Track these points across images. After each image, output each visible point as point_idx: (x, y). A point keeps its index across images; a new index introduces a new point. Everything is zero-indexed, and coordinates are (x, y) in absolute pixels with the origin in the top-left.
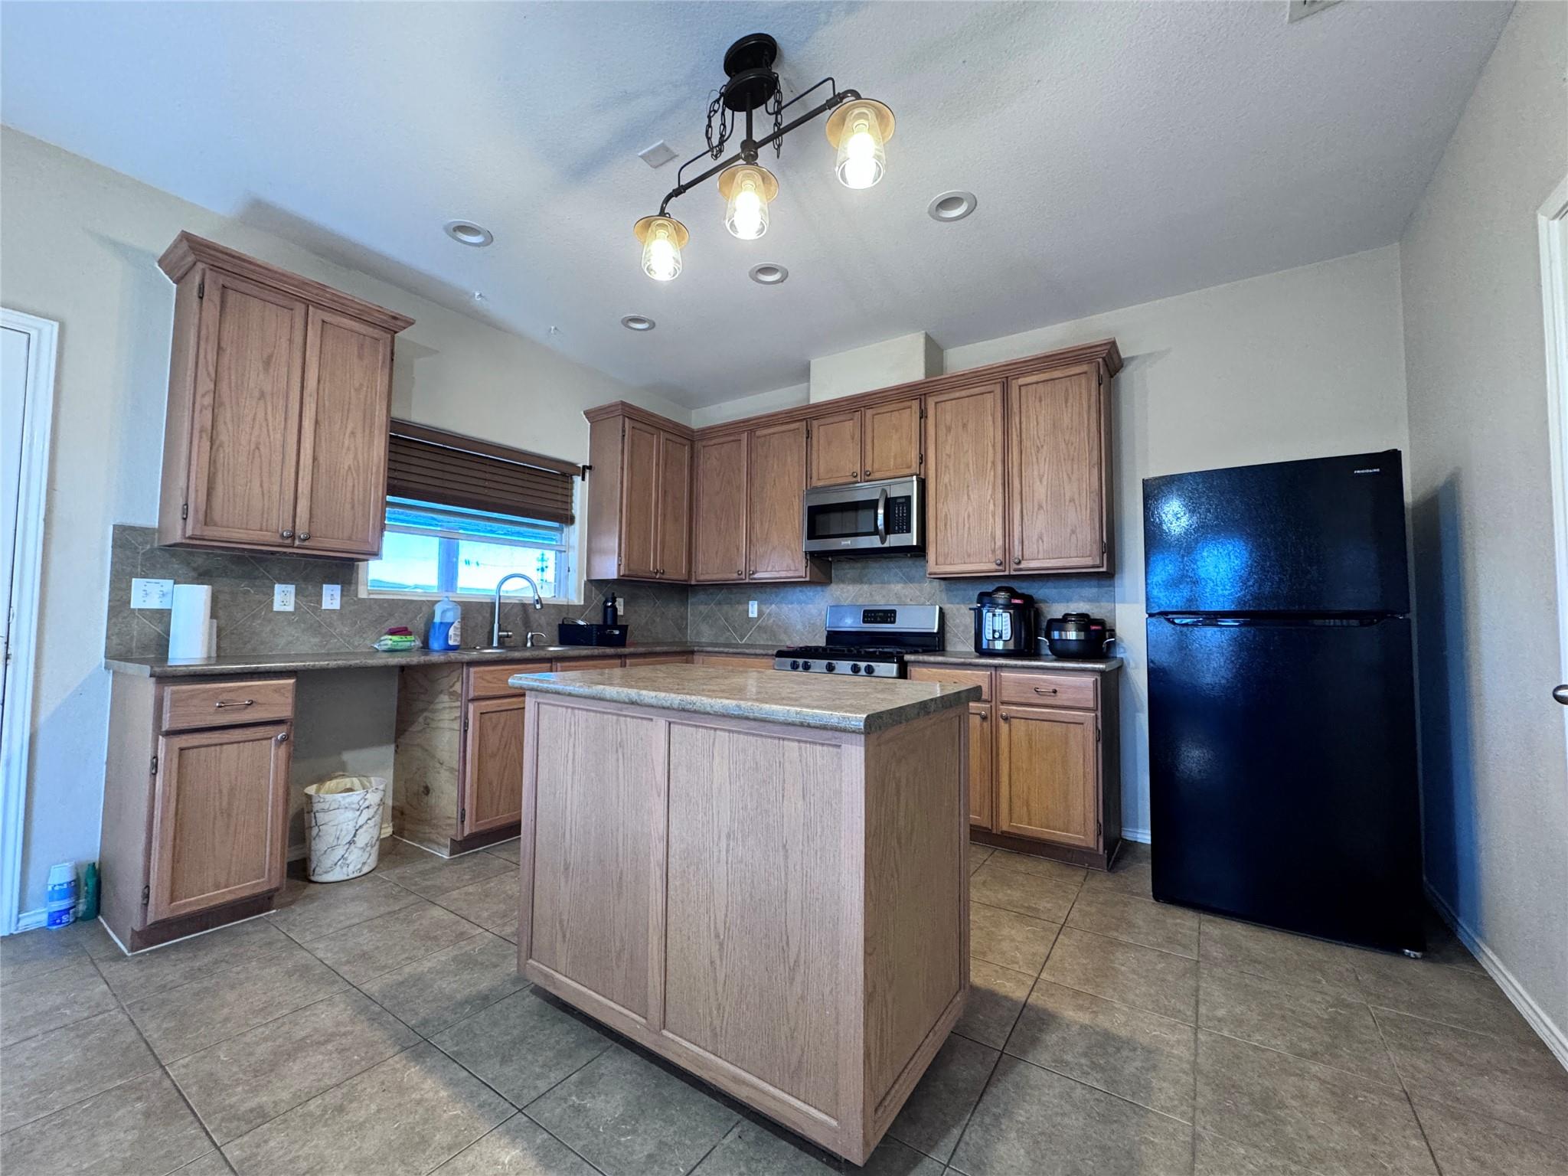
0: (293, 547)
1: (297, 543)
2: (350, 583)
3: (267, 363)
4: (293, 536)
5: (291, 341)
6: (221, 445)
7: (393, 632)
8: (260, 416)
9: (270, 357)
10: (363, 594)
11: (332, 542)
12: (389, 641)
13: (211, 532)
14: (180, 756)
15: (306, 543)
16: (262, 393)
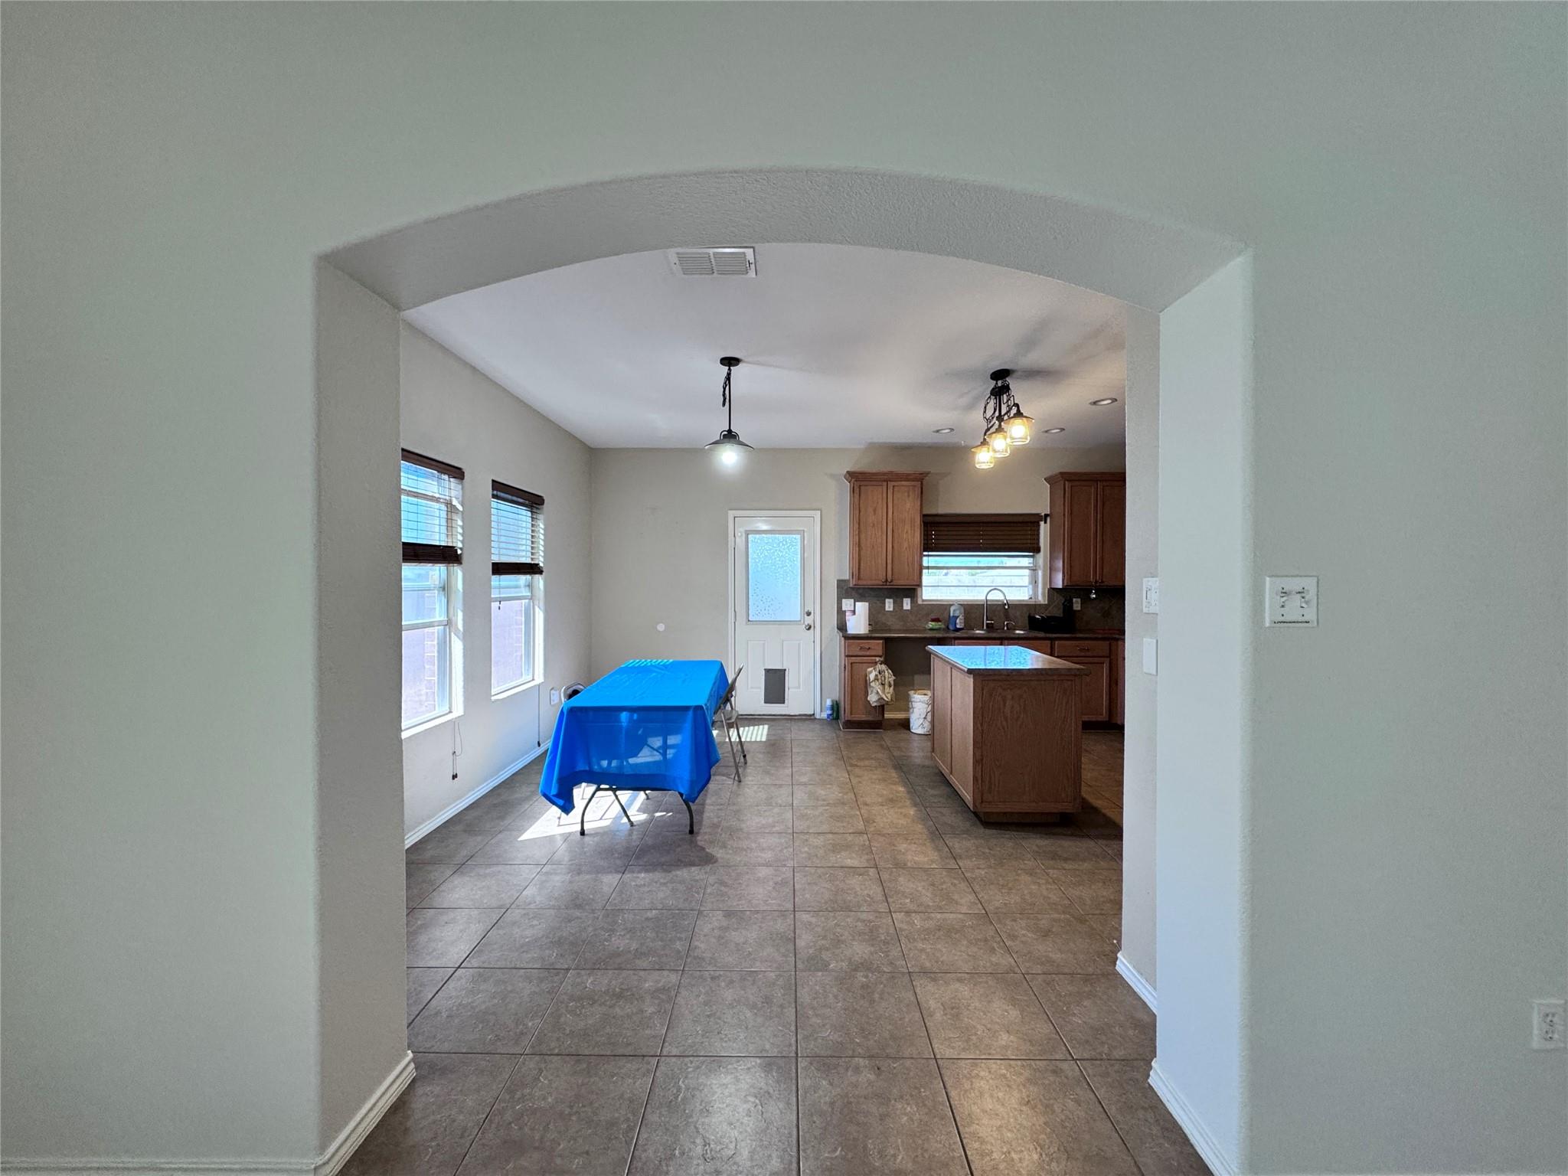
0: (888, 585)
1: (889, 583)
2: (914, 597)
3: (875, 511)
4: (887, 581)
6: (862, 548)
7: (933, 620)
8: (873, 532)
10: (920, 602)
11: (902, 582)
12: (931, 625)
13: (860, 582)
14: (851, 664)
15: (893, 583)
16: (874, 525)
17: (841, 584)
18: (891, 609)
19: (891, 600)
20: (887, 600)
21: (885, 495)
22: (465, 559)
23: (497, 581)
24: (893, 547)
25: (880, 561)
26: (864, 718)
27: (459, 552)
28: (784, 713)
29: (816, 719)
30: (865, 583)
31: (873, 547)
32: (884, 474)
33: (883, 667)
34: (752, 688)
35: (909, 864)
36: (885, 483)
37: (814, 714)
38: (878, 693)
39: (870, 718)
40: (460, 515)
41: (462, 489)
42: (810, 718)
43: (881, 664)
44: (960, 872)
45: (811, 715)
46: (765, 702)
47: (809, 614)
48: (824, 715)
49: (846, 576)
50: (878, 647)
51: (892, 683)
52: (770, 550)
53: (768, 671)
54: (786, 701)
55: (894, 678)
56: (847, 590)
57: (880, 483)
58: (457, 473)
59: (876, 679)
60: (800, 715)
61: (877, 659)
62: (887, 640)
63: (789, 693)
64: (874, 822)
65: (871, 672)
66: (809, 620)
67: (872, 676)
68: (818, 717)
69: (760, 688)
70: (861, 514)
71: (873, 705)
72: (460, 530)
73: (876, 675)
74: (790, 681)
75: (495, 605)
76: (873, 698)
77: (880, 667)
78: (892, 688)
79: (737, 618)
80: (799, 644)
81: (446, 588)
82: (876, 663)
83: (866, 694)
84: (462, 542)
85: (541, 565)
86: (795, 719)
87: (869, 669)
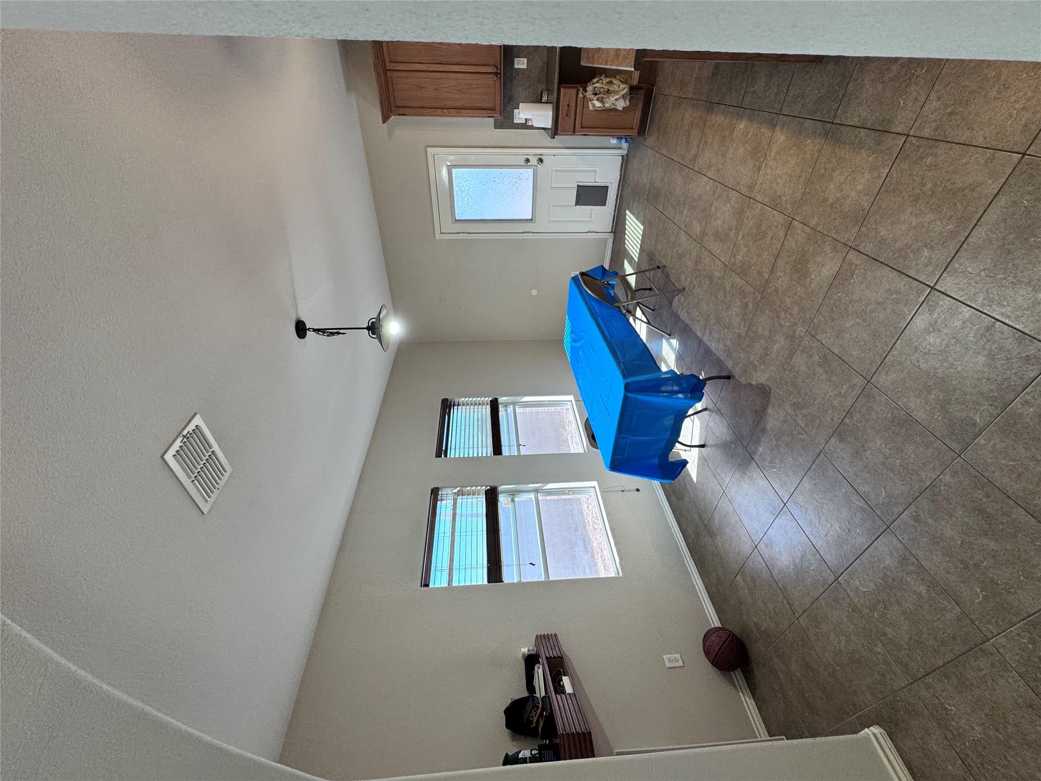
0: (500, 73)
1: (499, 72)
3: (421, 88)
5: (407, 77)
6: (462, 105)
8: (445, 90)
9: (417, 86)
13: (498, 108)
14: (584, 128)
15: (499, 68)
16: (436, 89)
17: (498, 125)
18: (525, 60)
19: (516, 60)
20: (516, 66)
21: (403, 74)
22: (494, 484)
23: (505, 451)
24: (458, 64)
25: (475, 82)
26: (638, 114)
27: (489, 488)
28: (617, 187)
29: (627, 155)
30: (498, 102)
31: (459, 90)
32: (378, 75)
33: (590, 88)
34: (591, 218)
35: (866, 205)
36: (388, 73)
37: (622, 156)
38: (617, 100)
39: (641, 106)
40: (463, 489)
41: (445, 488)
42: (626, 161)
43: (586, 91)
44: (914, 140)
45: (623, 160)
46: (605, 205)
47: (528, 160)
48: (625, 145)
49: (491, 121)
50: (568, 94)
51: (608, 80)
52: (468, 199)
53: (578, 203)
54: (607, 185)
55: (603, 77)
56: (505, 121)
57: (390, 80)
58: (435, 492)
59: (601, 100)
60: (621, 171)
61: (581, 96)
62: (561, 82)
63: (600, 182)
64: (780, 197)
65: (594, 105)
66: (533, 161)
67: (598, 104)
68: (625, 152)
69: (592, 210)
70: (426, 105)
71: (628, 104)
72: (474, 488)
73: (598, 100)
74: (589, 180)
75: (524, 452)
76: (621, 105)
77: (589, 94)
78: (615, 81)
79: (530, 231)
80: (556, 171)
81: (513, 494)
82: (584, 97)
83: (615, 110)
84: (482, 486)
85: (491, 399)
86: (624, 176)
87: (591, 107)
